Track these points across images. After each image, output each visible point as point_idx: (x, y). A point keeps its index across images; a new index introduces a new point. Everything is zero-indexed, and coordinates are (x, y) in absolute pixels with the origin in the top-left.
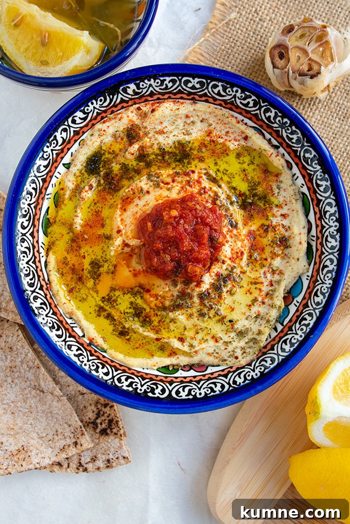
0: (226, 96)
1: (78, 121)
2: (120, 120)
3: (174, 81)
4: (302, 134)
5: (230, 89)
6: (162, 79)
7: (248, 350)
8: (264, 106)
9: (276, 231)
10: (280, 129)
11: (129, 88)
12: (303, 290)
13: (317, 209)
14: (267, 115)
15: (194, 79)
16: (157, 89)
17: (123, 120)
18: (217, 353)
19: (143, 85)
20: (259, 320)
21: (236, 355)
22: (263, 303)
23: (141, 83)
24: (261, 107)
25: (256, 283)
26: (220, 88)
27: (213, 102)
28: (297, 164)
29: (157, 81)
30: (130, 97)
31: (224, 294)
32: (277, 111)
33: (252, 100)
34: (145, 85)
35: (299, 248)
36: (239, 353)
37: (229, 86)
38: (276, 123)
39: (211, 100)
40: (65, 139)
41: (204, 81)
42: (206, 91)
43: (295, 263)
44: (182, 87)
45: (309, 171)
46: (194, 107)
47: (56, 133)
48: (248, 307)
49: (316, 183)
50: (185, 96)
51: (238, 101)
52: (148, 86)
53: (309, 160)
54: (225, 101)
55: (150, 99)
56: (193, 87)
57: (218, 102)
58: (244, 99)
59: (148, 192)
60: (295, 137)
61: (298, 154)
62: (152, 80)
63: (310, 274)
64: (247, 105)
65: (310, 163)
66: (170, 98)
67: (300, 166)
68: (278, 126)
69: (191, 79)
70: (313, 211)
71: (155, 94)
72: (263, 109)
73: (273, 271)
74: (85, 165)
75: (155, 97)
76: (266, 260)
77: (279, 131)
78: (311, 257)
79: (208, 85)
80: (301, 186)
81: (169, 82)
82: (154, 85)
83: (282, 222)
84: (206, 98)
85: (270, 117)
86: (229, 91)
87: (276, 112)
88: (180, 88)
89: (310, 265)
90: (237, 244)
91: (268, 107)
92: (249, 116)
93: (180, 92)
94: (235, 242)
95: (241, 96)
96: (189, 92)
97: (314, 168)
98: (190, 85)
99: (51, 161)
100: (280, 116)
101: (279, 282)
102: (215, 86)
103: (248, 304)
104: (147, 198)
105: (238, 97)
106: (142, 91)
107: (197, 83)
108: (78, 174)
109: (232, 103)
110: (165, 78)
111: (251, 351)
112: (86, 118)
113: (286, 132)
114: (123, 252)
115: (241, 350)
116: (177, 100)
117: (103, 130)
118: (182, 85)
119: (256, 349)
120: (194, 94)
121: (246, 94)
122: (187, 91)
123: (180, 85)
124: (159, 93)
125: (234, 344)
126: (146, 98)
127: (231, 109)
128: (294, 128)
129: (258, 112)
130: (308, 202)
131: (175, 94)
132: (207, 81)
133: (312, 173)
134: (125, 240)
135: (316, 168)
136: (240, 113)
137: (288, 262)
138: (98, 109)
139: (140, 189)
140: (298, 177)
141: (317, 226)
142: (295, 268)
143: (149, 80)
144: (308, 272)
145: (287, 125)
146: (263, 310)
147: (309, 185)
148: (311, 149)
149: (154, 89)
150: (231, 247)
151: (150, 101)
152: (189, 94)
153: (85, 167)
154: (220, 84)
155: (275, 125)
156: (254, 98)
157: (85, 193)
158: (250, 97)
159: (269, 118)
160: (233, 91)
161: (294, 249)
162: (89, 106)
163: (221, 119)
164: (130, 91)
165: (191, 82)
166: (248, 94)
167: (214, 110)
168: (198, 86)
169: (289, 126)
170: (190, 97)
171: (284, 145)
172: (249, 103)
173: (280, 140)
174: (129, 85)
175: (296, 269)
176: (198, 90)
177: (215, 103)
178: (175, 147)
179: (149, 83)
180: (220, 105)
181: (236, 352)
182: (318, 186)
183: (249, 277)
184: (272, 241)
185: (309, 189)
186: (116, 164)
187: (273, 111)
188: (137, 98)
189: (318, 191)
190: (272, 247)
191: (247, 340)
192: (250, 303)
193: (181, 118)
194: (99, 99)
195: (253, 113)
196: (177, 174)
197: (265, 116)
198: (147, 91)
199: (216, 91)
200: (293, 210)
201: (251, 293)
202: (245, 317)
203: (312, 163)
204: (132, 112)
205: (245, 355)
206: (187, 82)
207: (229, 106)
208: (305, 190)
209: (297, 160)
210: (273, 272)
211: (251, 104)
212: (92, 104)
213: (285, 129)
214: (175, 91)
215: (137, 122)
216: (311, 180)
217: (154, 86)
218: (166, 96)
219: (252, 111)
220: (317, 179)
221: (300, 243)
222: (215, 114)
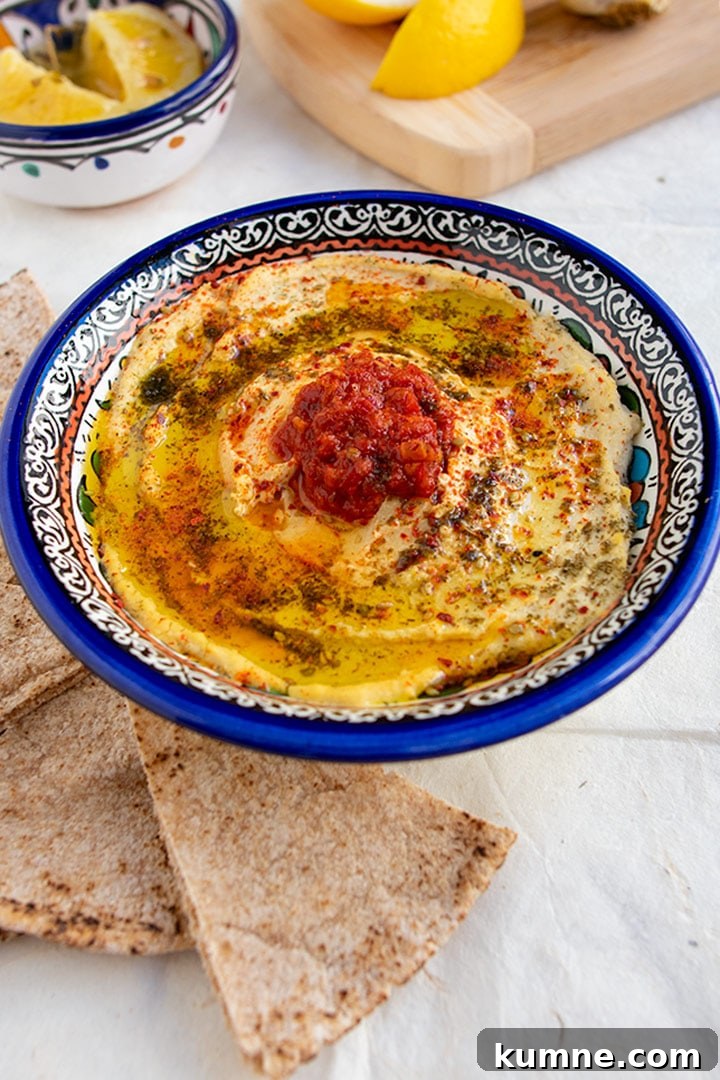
0: (359, 225)
1: (110, 318)
2: (185, 309)
3: (263, 227)
4: (512, 226)
5: (362, 211)
6: (240, 226)
7: (601, 590)
8: (429, 214)
9: (545, 386)
10: (473, 239)
11: (187, 251)
12: (652, 456)
13: (601, 325)
14: (441, 226)
15: (295, 213)
16: (237, 247)
17: (191, 308)
18: (538, 617)
19: (211, 244)
20: (594, 534)
21: (579, 606)
22: (586, 503)
23: (207, 241)
24: (425, 218)
25: (553, 476)
26: (345, 215)
27: (341, 246)
28: (528, 281)
29: (233, 232)
30: (193, 269)
31: (499, 509)
32: (453, 212)
33: (407, 213)
34: (215, 244)
35: (603, 391)
36: (583, 600)
37: (357, 206)
38: (460, 231)
39: (336, 244)
40: (91, 349)
41: (314, 211)
42: (323, 228)
43: (610, 417)
44: (279, 234)
45: (554, 277)
46: (311, 264)
47: (72, 338)
48: (559, 520)
49: (576, 284)
50: (289, 251)
51: (383, 226)
52: (220, 245)
53: (545, 258)
54: (360, 236)
55: (229, 269)
56: (299, 229)
57: (350, 243)
58: (392, 217)
59: (275, 394)
60: (503, 236)
61: (522, 261)
62: (224, 232)
63: (648, 425)
64: (400, 227)
65: (548, 262)
66: (264, 261)
67: (536, 279)
68: (466, 235)
69: (290, 215)
70: (595, 333)
71: (237, 259)
72: (430, 220)
73: (576, 445)
74: (139, 392)
75: (239, 264)
76: (553, 432)
77: (472, 243)
78: (636, 402)
79: (322, 215)
80: (555, 313)
81: (255, 230)
82: (230, 239)
83: (549, 373)
84: (328, 243)
85: (446, 227)
86: (362, 214)
87: (454, 215)
88: (276, 236)
89: (640, 414)
90: (482, 422)
91: (438, 211)
92: (411, 245)
93: (278, 245)
94: (477, 419)
95: (386, 215)
96: (294, 240)
97: (559, 264)
98: (292, 226)
99: (73, 387)
100: (463, 217)
101: (598, 461)
102: (335, 215)
103: (558, 515)
104: (276, 402)
105: (381, 219)
106: (212, 256)
107: (303, 219)
108: (129, 409)
109: (374, 235)
110: (245, 224)
111: (609, 589)
112: (123, 311)
113: (486, 238)
114: (260, 503)
115: (587, 595)
116: (279, 263)
117: (158, 330)
118: (279, 228)
119: (616, 579)
120: (305, 240)
121: (390, 209)
122: (290, 239)
123: (275, 230)
124: (245, 255)
125: (566, 588)
126: (222, 268)
127: (378, 248)
128: (494, 224)
129: (424, 229)
130: (580, 329)
131: (271, 251)
132: (319, 211)
133: (561, 274)
134: (256, 477)
135: (563, 262)
136: (395, 248)
137: (596, 424)
138: (141, 296)
139: (258, 394)
140: (541, 302)
141: (616, 350)
142: (615, 424)
143: (219, 233)
144: (643, 425)
145: (481, 224)
146: (592, 515)
147: (567, 297)
148: (538, 239)
149: (233, 249)
150: (474, 427)
151: (231, 274)
152: (296, 244)
153: (141, 396)
154: (342, 208)
155: (462, 237)
156: (407, 208)
157: (153, 429)
158: (400, 210)
159: (446, 232)
160: (368, 212)
161: (593, 396)
162: (123, 290)
163: (367, 270)
164: (191, 258)
165: (292, 220)
166: (394, 206)
167: (349, 259)
168: (306, 224)
169: (485, 225)
170: (299, 251)
171: (493, 262)
172: (402, 221)
173: (481, 258)
174: (186, 248)
175: (619, 426)
176: (310, 232)
177: (347, 246)
178: (301, 326)
179: (220, 238)
180: (356, 248)
181: (577, 601)
182: (581, 287)
183: (533, 468)
184: (547, 403)
185: (569, 305)
186: (199, 377)
187: (448, 214)
188: (207, 270)
189: (587, 295)
190: (552, 409)
191: (589, 572)
192: (561, 512)
193: (295, 285)
194: (139, 276)
195: (416, 235)
196: (319, 355)
197: (438, 229)
198: (221, 253)
199: (339, 222)
200: (560, 349)
201: (552, 496)
202: (562, 539)
203: (551, 259)
204: (204, 294)
205: (598, 599)
206: (285, 223)
207: (371, 243)
208: (565, 313)
209: (525, 274)
210: (579, 448)
211: (408, 222)
212: (129, 285)
213: (480, 233)
214: (270, 245)
215: (220, 305)
216: (565, 289)
217: (230, 242)
218: (257, 259)
219: (413, 233)
220: (573, 277)
221: (600, 380)
222: (352, 265)
